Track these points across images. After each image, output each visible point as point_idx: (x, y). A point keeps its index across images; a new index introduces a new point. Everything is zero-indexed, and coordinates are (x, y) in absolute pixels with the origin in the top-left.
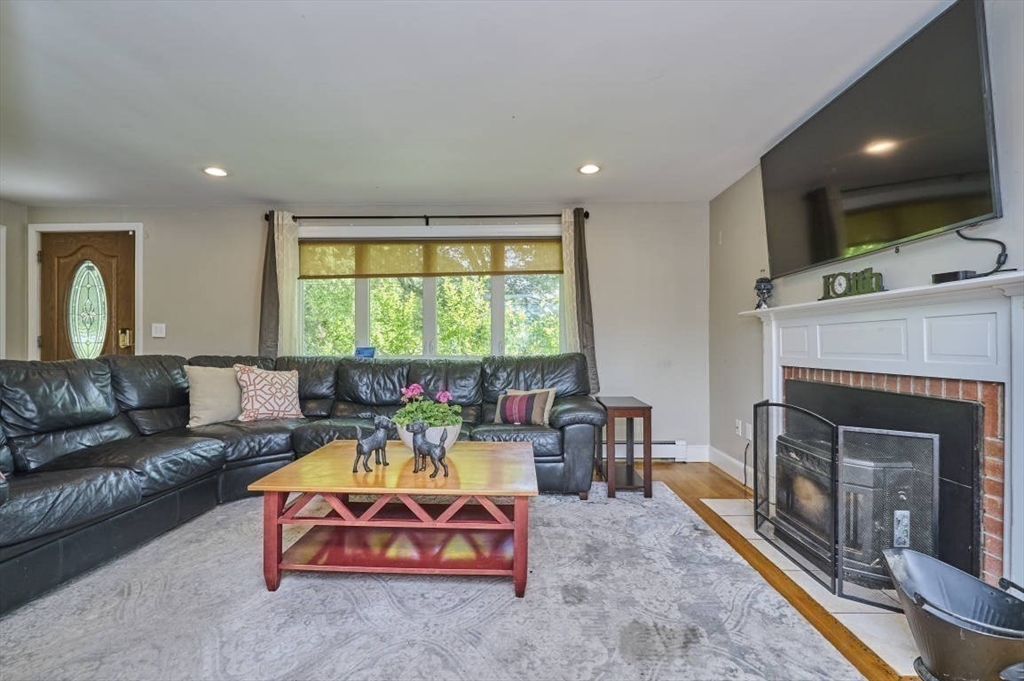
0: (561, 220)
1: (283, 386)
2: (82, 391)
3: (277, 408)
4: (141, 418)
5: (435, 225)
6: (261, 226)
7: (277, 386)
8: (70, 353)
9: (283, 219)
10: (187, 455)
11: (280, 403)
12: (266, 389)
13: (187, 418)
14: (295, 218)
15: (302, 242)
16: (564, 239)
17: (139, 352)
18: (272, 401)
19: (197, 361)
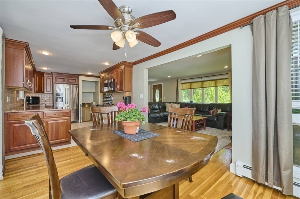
0: (228, 74)
2: (156, 106)
4: (161, 109)
5: (203, 78)
6: (176, 82)
8: (156, 101)
9: (179, 80)
10: (164, 114)
12: (175, 107)
13: (166, 110)
14: (181, 80)
15: (182, 84)
16: (229, 78)
17: (162, 101)
19: (168, 103)
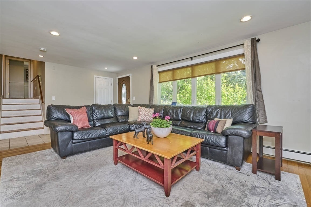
0: (244, 46)
1: (148, 112)
3: (146, 118)
4: (119, 118)
5: (194, 59)
7: (147, 112)
11: (147, 117)
12: (144, 113)
13: (128, 119)
14: (157, 66)
15: (159, 72)
16: (245, 54)
17: (131, 103)
18: (145, 116)
